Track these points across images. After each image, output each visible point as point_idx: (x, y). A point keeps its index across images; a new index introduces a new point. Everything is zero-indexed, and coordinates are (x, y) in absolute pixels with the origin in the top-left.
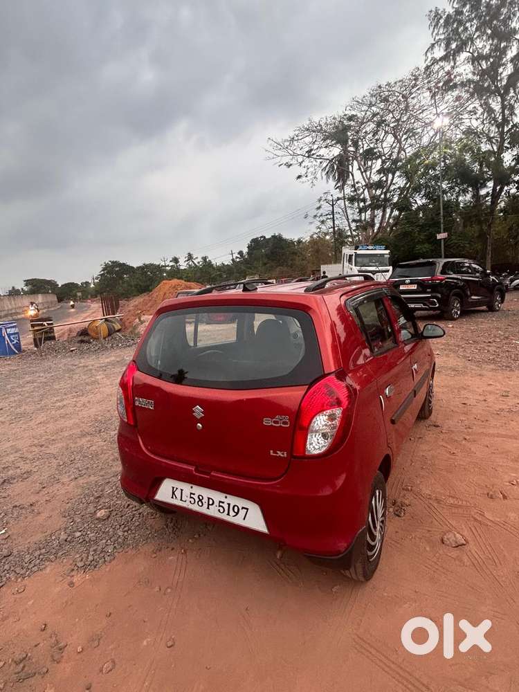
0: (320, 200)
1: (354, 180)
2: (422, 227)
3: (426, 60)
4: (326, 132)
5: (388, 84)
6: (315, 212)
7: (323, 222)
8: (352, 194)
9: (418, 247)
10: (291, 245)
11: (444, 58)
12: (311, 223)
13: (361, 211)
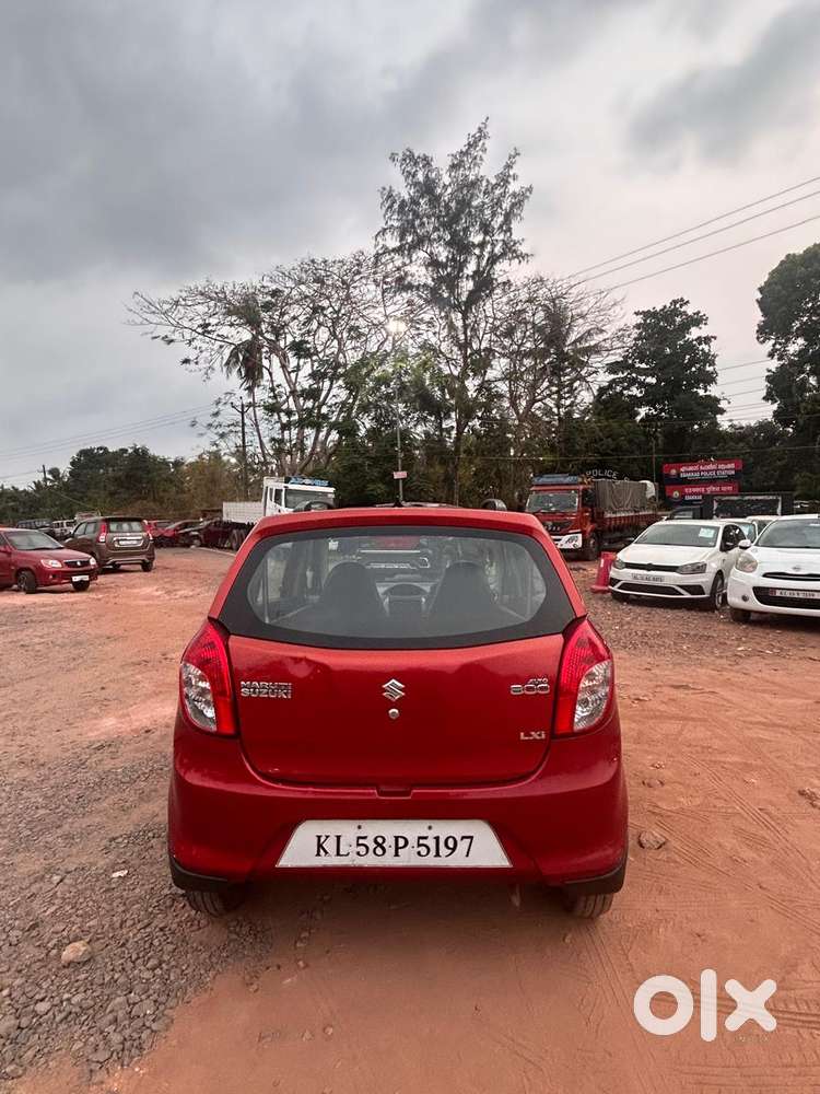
0: (218, 403)
1: (272, 381)
2: (375, 461)
3: (376, 246)
4: (229, 303)
5: (325, 262)
6: (211, 420)
7: (222, 436)
8: (270, 401)
9: (371, 487)
10: (164, 467)
11: (398, 250)
12: (202, 435)
13: (284, 427)
